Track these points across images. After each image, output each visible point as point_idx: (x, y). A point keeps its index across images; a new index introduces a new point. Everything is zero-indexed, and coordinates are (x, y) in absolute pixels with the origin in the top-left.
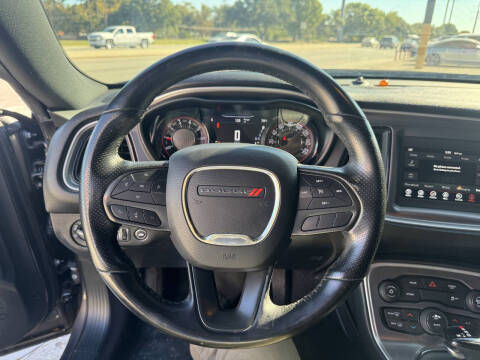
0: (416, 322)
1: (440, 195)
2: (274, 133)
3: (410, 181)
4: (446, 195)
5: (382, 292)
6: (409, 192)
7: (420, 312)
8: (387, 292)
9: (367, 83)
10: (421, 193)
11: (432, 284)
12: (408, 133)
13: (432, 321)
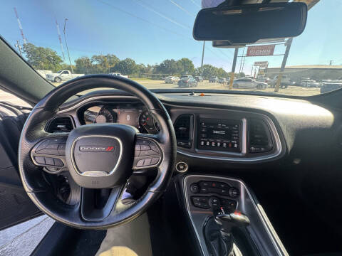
0: (206, 202)
1: (216, 144)
2: (144, 116)
3: (204, 138)
4: (219, 144)
5: (191, 189)
6: (202, 143)
7: (209, 198)
8: (193, 189)
9: (195, 94)
10: (208, 143)
11: (214, 185)
12: (201, 116)
13: (213, 203)
